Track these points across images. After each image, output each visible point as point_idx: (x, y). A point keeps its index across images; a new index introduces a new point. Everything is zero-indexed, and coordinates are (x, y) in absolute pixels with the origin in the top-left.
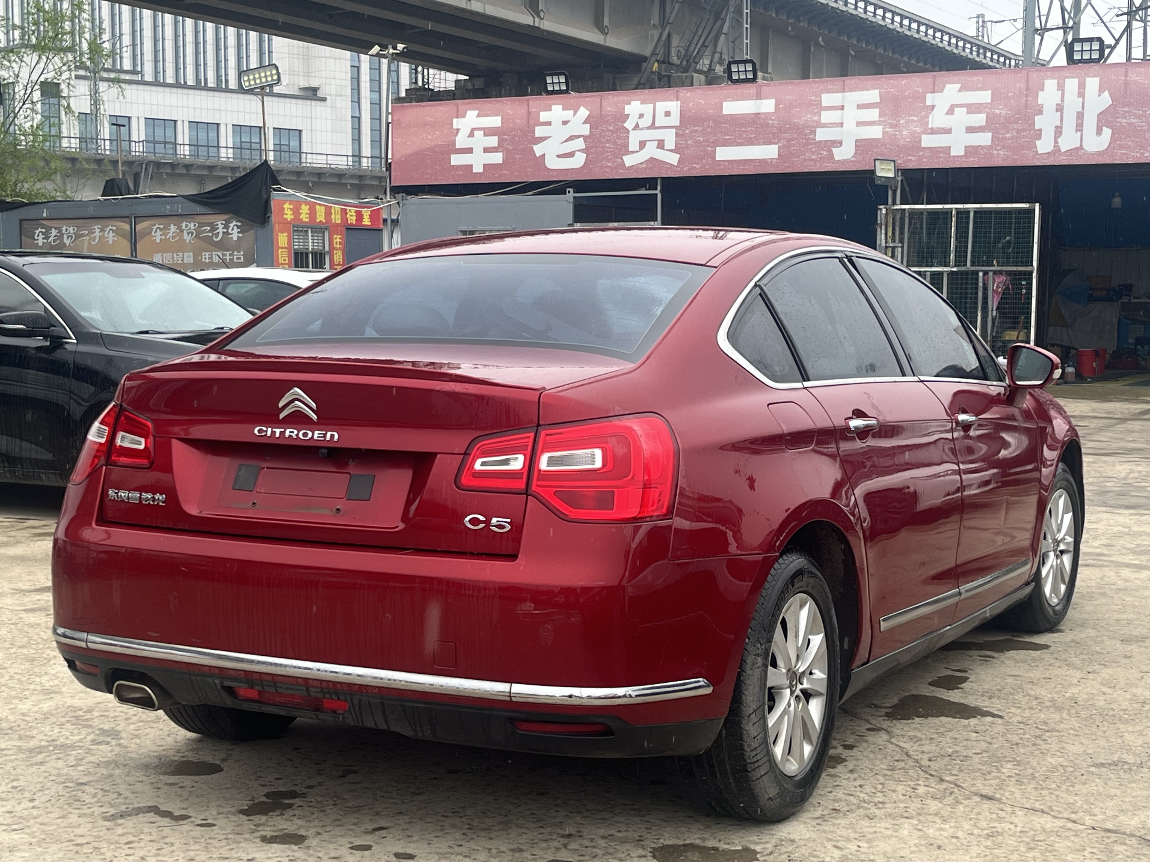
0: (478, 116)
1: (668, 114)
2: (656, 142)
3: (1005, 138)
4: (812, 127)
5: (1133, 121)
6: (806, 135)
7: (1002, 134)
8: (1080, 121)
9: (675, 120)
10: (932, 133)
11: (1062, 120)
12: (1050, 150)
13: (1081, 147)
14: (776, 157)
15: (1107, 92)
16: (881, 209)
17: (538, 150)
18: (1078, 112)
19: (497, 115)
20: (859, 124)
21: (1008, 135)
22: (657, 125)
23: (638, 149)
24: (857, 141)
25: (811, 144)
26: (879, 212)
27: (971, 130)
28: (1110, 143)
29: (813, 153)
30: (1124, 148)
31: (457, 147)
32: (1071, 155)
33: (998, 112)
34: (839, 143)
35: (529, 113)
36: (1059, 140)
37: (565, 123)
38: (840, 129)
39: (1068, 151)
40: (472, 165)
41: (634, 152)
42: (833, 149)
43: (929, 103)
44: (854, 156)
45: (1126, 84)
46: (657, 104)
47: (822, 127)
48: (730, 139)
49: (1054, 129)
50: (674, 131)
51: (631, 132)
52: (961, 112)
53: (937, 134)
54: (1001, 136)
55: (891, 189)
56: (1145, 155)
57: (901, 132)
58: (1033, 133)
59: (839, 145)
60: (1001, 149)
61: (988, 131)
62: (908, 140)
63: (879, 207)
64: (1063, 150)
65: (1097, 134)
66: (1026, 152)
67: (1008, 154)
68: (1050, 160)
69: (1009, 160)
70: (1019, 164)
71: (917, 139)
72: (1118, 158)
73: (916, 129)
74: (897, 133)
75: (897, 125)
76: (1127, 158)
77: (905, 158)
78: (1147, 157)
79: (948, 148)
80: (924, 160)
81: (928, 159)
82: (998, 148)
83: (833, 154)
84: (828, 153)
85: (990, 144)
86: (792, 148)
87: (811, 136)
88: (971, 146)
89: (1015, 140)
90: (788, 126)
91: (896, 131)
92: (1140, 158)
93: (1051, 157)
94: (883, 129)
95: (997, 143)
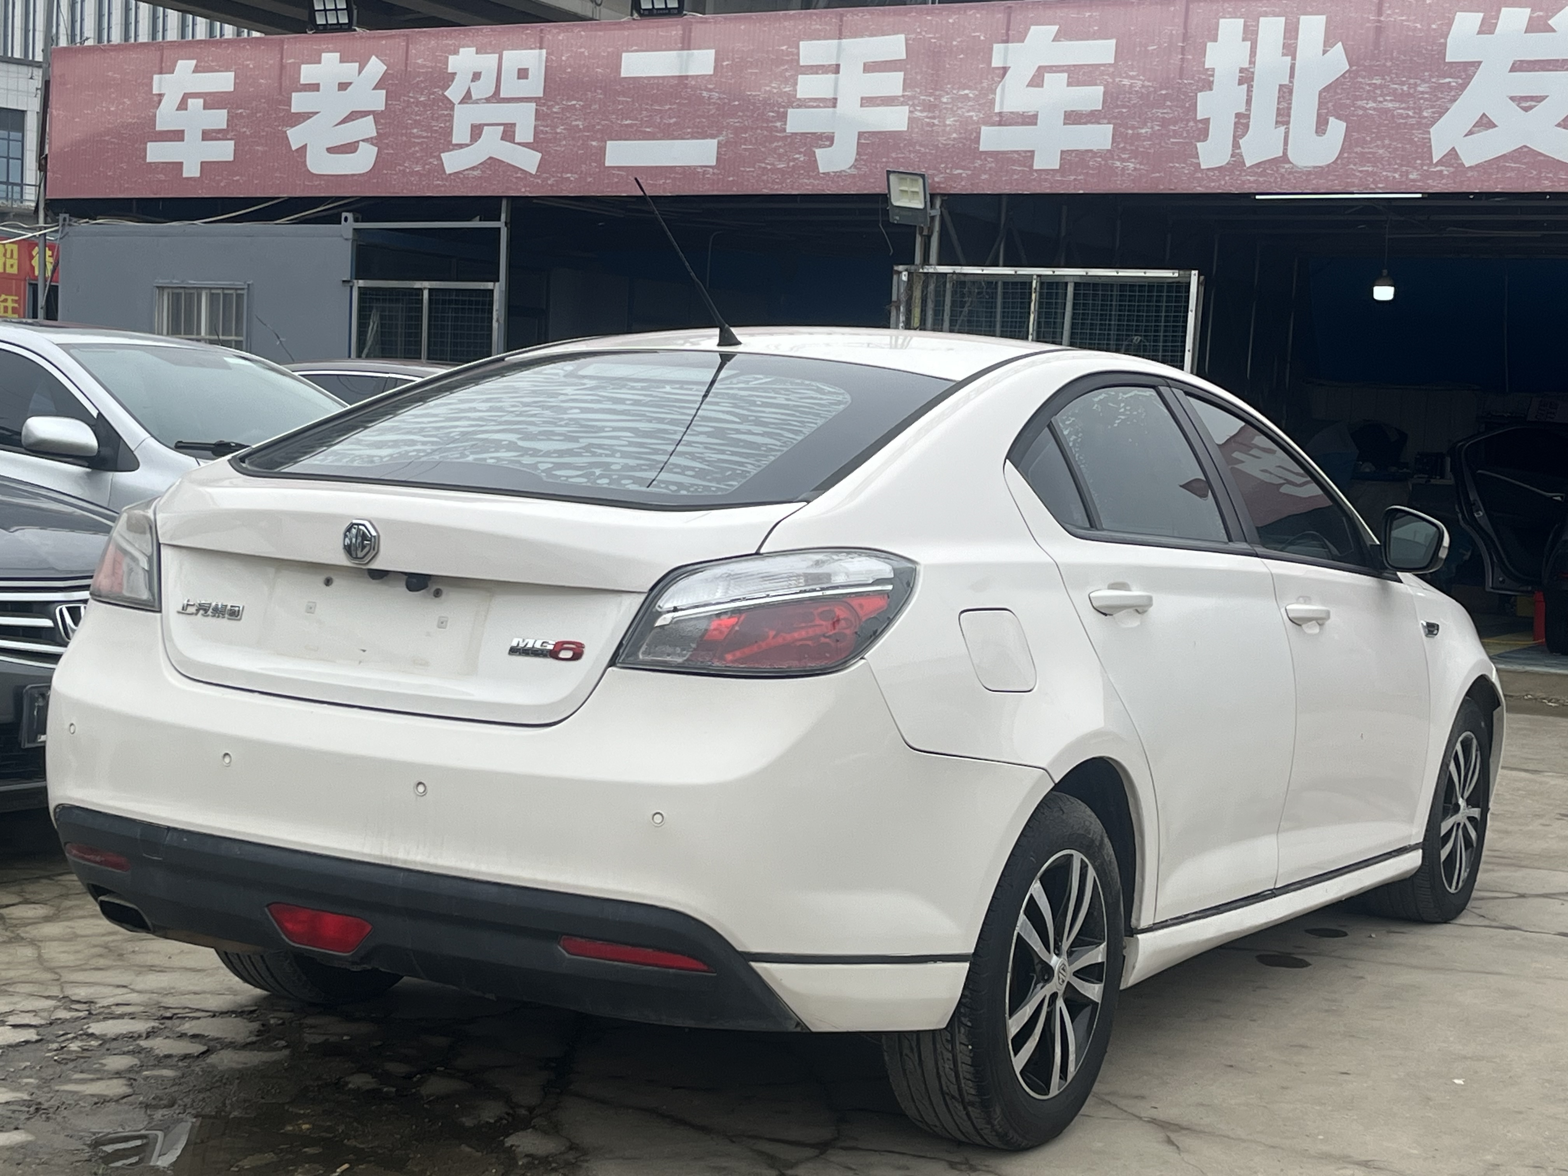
0: (196, 70)
1: (523, 74)
2: (502, 128)
3: (1138, 136)
4: (780, 105)
5: (1390, 105)
6: (768, 121)
7: (1133, 128)
8: (1284, 105)
9: (535, 86)
10: (1000, 124)
11: (1249, 102)
12: (1223, 163)
13: (1285, 158)
14: (713, 163)
15: (1340, 44)
16: (899, 273)
17: (296, 136)
18: (1281, 86)
19: (227, 70)
20: (867, 102)
21: (1143, 131)
22: (502, 95)
23: (468, 141)
24: (861, 135)
25: (778, 139)
26: (895, 277)
27: (1073, 118)
28: (1341, 153)
29: (780, 157)
30: (1369, 161)
31: (159, 128)
32: (1263, 174)
33: (1126, 82)
34: (828, 139)
35: (282, 67)
36: (1241, 141)
37: (343, 86)
38: (831, 110)
39: (1258, 165)
40: (181, 164)
41: (461, 146)
42: (818, 152)
43: (996, 62)
44: (854, 166)
45: (1379, 30)
46: (505, 53)
47: (799, 106)
48: (631, 126)
49: (1233, 120)
50: (533, 106)
51: (457, 107)
52: (1056, 82)
53: (1010, 125)
54: (1130, 132)
55: (921, 234)
56: (1411, 177)
57: (943, 119)
58: (1192, 127)
59: (828, 143)
60: (1130, 158)
61: (1106, 121)
62: (955, 135)
63: (896, 268)
64: (1248, 165)
65: (1316, 132)
66: (1177, 165)
67: (1142, 167)
68: (1223, 183)
69: (1144, 180)
70: (1162, 188)
71: (971, 134)
72: (1356, 181)
73: (971, 114)
74: (936, 122)
75: (935, 106)
76: (1374, 182)
77: (948, 171)
78: (1413, 180)
79: (1029, 154)
80: (984, 177)
81: (990, 175)
82: (1123, 156)
83: (816, 161)
84: (807, 158)
85: (1109, 148)
86: (743, 147)
87: (778, 124)
88: (1072, 151)
89: (1157, 141)
90: (737, 103)
91: (934, 118)
92: (1401, 183)
93: (1226, 175)
94: (910, 112)
95: (1122, 145)
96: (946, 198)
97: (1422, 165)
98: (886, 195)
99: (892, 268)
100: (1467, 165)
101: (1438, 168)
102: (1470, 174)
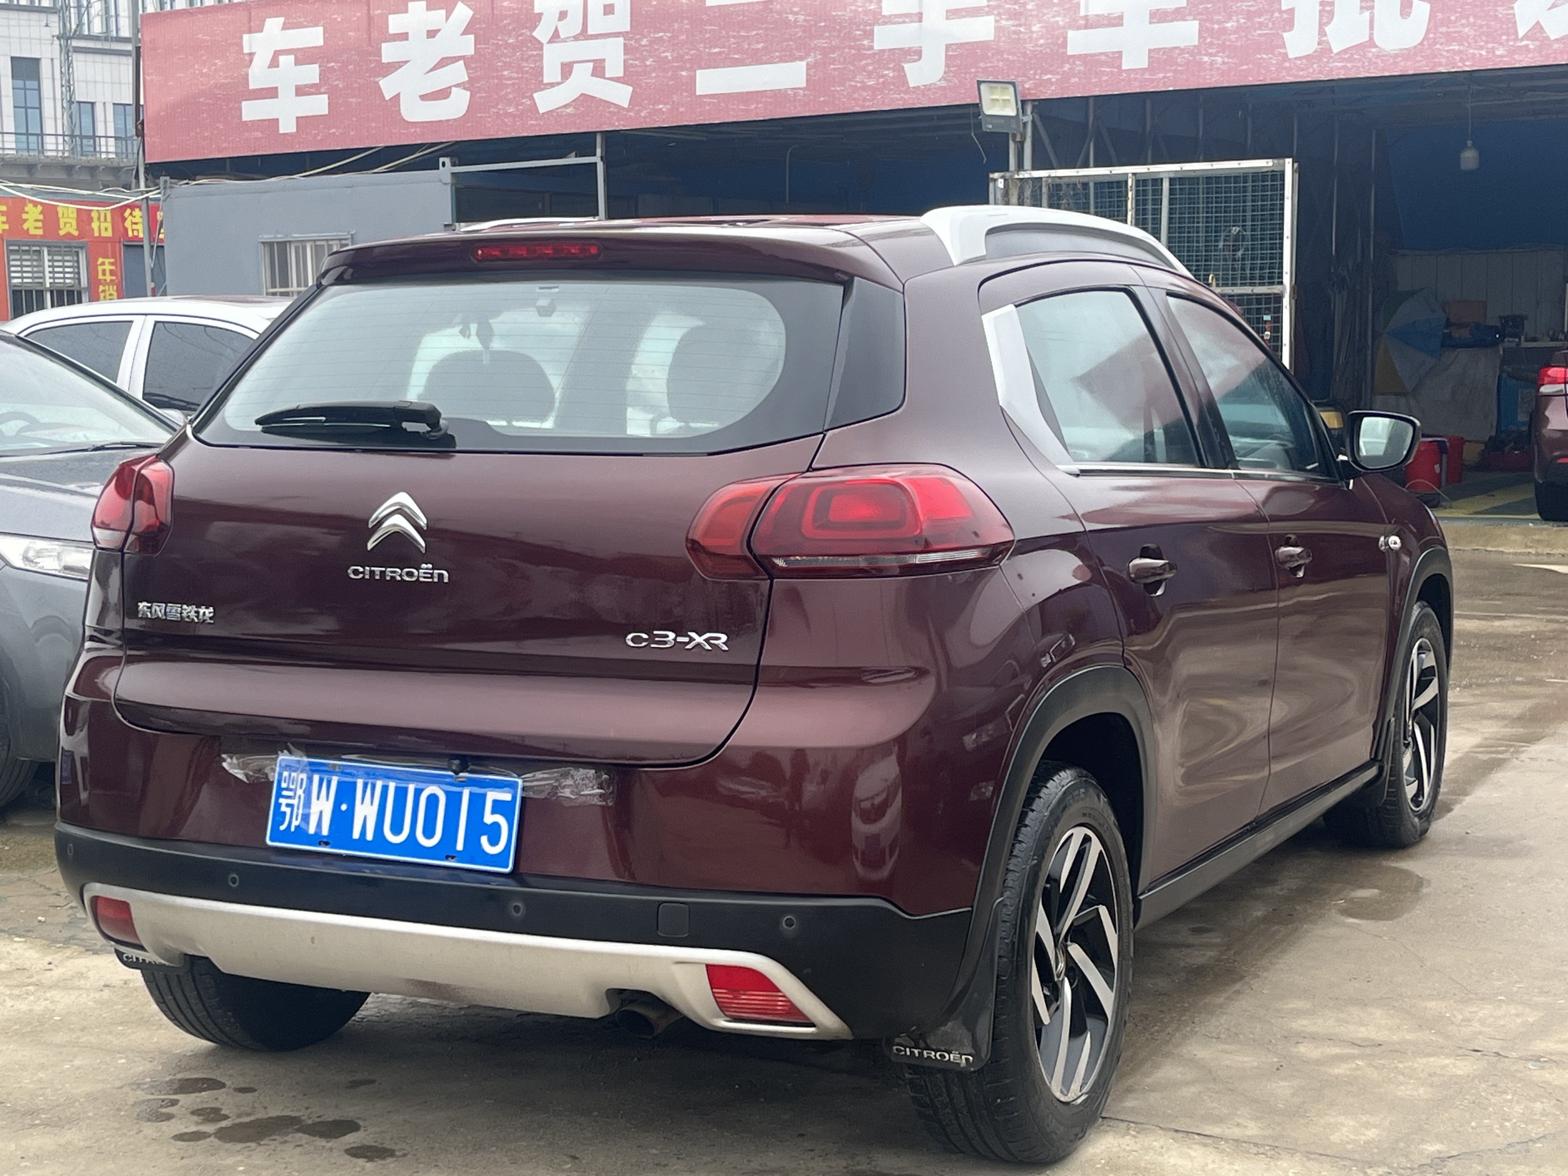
0: (285, 27)
1: (609, 9)
2: (591, 65)
3: (1224, 31)
4: (866, 24)
6: (855, 39)
7: (1219, 22)
9: (622, 20)
10: (1086, 27)
12: (1310, 51)
13: (1371, 43)
14: (804, 85)
16: (995, 180)
17: (388, 86)
19: (316, 25)
20: (952, 14)
21: (1228, 25)
22: (590, 32)
23: (559, 80)
24: (948, 47)
25: (865, 57)
26: (991, 185)
27: (1158, 16)
28: (1427, 32)
29: (870, 75)
30: (1454, 40)
31: (252, 86)
32: (1350, 59)
34: (917, 54)
35: (370, 18)
36: (1327, 29)
37: (432, 34)
38: (916, 25)
39: (1345, 51)
40: (277, 120)
41: (552, 85)
42: (906, 66)
44: (943, 78)
47: (885, 23)
48: (719, 53)
49: (1317, 8)
50: (621, 40)
51: (546, 47)
53: (1096, 27)
54: (1216, 26)
55: (1014, 141)
56: (1498, 53)
57: (1029, 26)
58: (1277, 18)
59: (916, 57)
60: (1217, 52)
61: (1191, 18)
62: (1042, 41)
63: (991, 176)
64: (1335, 51)
65: (1401, 14)
66: (1264, 56)
67: (1230, 60)
68: (1311, 70)
69: (1233, 73)
70: (1251, 80)
71: (1058, 38)
72: (1444, 61)
73: (1057, 19)
74: (1022, 29)
75: (1021, 14)
76: (1461, 60)
77: (1037, 77)
78: (1501, 56)
79: (1117, 55)
80: (1073, 80)
81: (1080, 78)
82: (1210, 51)
83: (905, 75)
84: (896, 74)
85: (1196, 43)
86: (832, 67)
87: (865, 42)
88: (1160, 49)
89: (1243, 34)
90: (823, 24)
91: (1020, 25)
92: (1487, 59)
93: (1314, 63)
94: (996, 21)
95: (1209, 40)
96: (1037, 103)
97: (1508, 40)
98: (977, 104)
99: (988, 176)
100: (1552, 38)
101: (1525, 43)
102: (1556, 46)
